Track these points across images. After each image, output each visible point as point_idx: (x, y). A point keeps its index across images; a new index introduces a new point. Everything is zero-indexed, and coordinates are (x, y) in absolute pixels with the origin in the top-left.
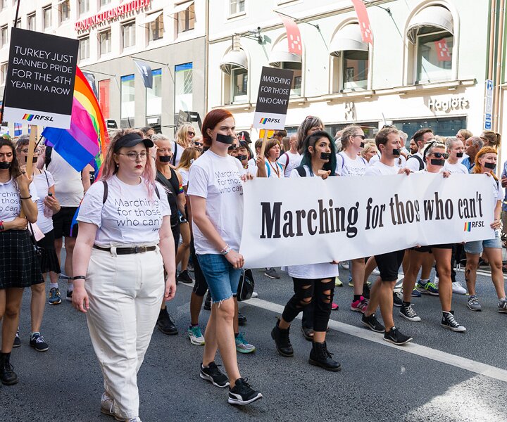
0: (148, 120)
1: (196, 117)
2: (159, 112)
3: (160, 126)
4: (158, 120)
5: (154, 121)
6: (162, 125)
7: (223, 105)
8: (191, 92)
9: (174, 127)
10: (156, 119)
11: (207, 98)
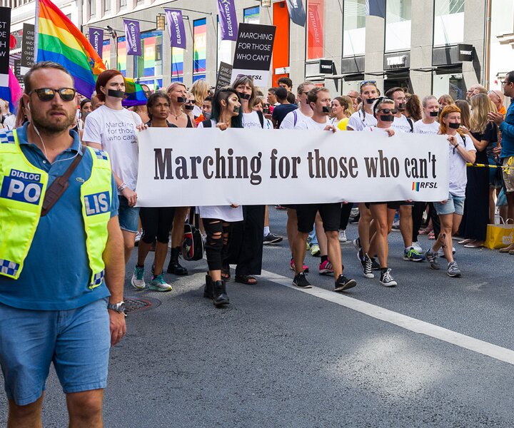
0: (388, 59)
1: (469, 53)
2: (405, 44)
3: (407, 70)
4: (404, 59)
5: (397, 61)
6: (412, 67)
8: (462, 10)
9: (432, 71)
10: (401, 57)
11: (490, 19)
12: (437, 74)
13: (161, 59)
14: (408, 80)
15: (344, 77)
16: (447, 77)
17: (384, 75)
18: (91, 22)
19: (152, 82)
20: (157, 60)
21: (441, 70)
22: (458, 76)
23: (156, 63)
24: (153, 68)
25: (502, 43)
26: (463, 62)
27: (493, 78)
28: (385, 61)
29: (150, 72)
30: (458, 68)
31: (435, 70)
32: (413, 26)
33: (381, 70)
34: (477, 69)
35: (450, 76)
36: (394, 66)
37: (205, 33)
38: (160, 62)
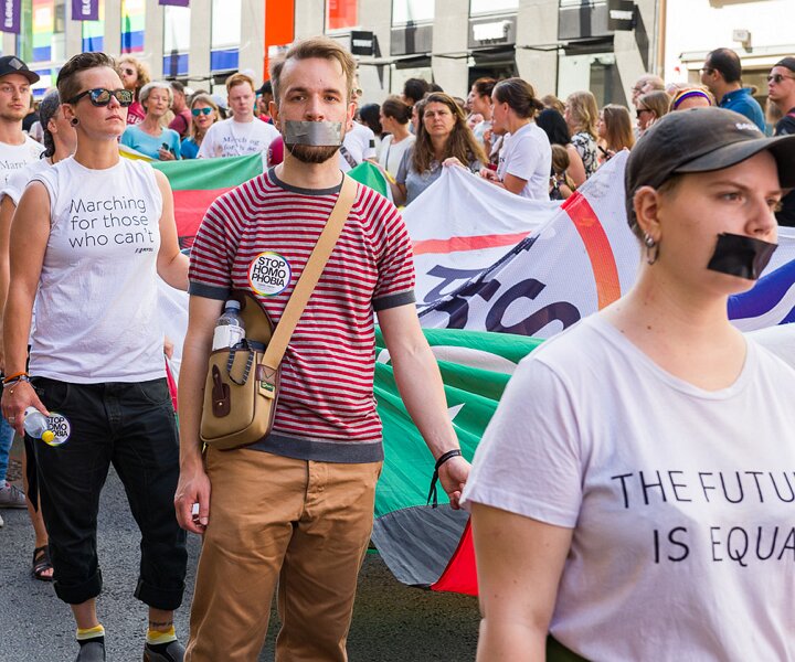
0: (476, 28)
1: (627, 15)
3: (511, 48)
4: (507, 28)
5: (493, 32)
6: (520, 42)
9: (557, 49)
10: (502, 24)
12: (567, 54)
13: (64, 32)
14: (513, 67)
15: (394, 62)
16: (585, 61)
17: (468, 57)
19: (48, 72)
20: (56, 32)
21: (572, 50)
22: (606, 58)
23: (54, 38)
24: (49, 48)
26: (617, 33)
27: (671, 60)
28: (470, 33)
29: (44, 53)
30: (606, 43)
31: (563, 47)
33: (464, 49)
34: (643, 46)
35: (591, 58)
36: (488, 41)
38: (61, 36)
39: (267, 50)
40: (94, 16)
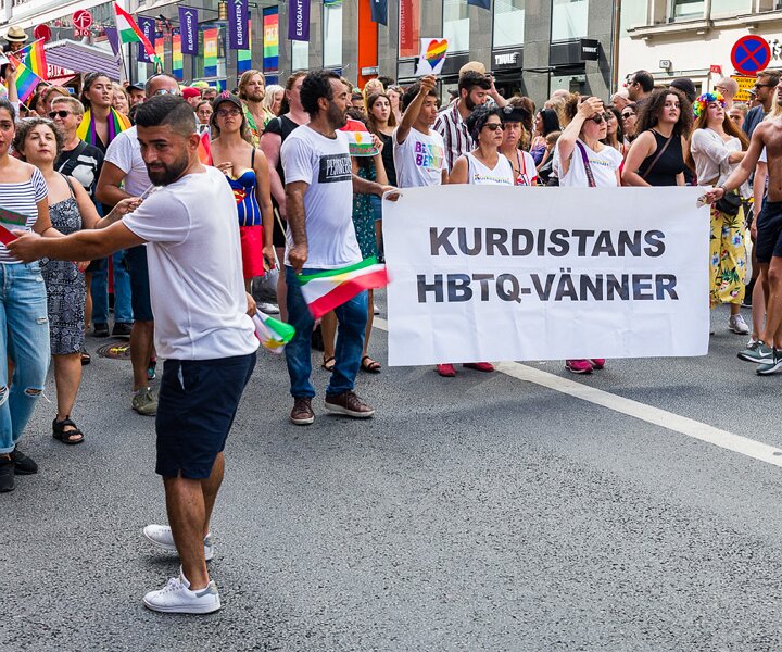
0: (497, 57)
1: (593, 50)
2: (518, 39)
3: (520, 71)
4: (517, 57)
5: (508, 59)
6: (525, 67)
7: (652, 24)
9: (549, 72)
10: (512, 55)
11: (620, 9)
12: (555, 75)
13: (225, 56)
14: (521, 83)
15: (443, 79)
16: (567, 79)
18: (139, 10)
20: (219, 57)
21: (560, 71)
22: (581, 78)
23: (218, 61)
24: (215, 67)
25: (633, 38)
26: (587, 61)
27: (622, 80)
28: (493, 60)
29: (212, 71)
30: (579, 68)
31: (553, 70)
32: (527, 18)
34: (605, 70)
35: (570, 78)
36: (504, 65)
37: (277, 25)
38: (224, 60)
39: (360, 70)
40: (245, 46)
